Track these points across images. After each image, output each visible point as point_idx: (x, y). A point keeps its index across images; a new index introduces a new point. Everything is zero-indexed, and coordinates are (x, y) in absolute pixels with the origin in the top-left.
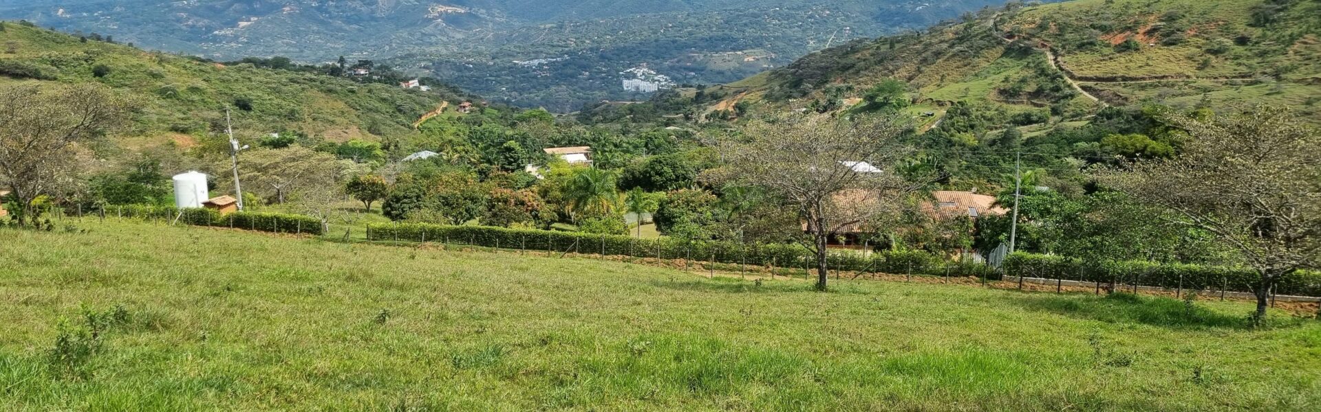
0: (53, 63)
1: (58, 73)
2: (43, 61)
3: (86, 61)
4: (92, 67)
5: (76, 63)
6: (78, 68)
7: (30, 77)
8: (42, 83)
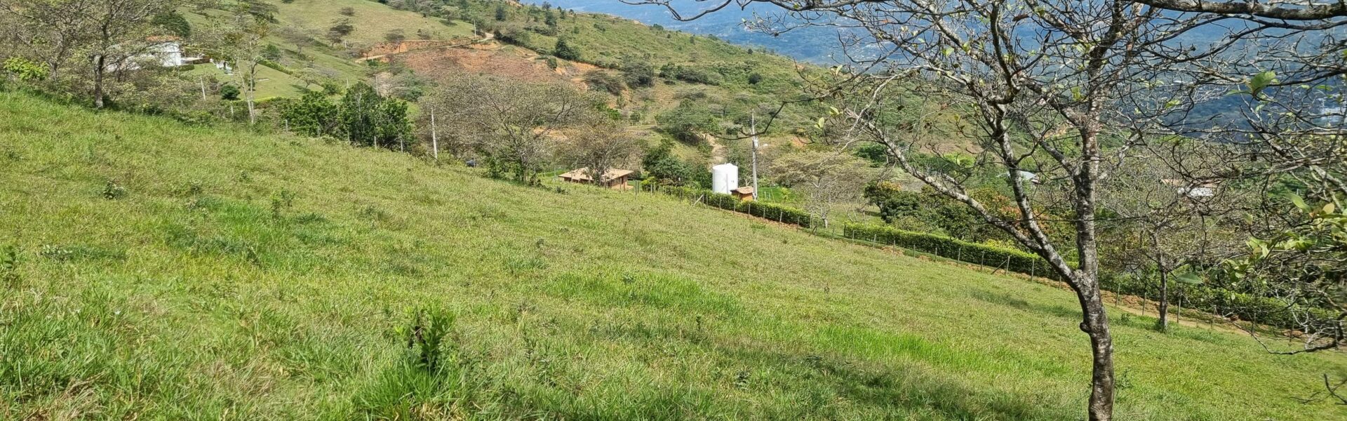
0: (721, 71)
1: (722, 81)
2: (714, 69)
3: (745, 70)
4: (749, 75)
5: (737, 72)
6: (738, 76)
7: (700, 82)
8: (708, 87)
